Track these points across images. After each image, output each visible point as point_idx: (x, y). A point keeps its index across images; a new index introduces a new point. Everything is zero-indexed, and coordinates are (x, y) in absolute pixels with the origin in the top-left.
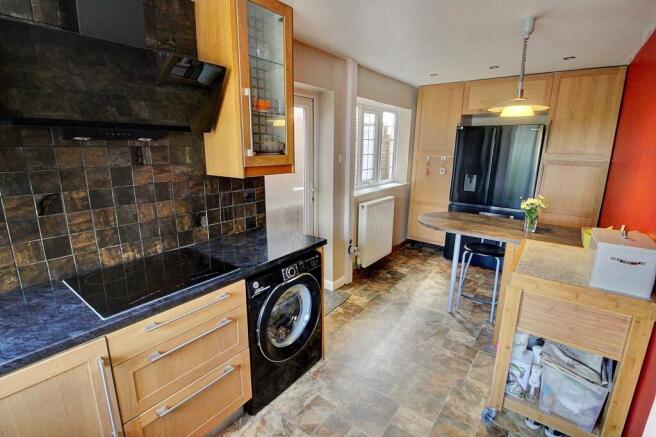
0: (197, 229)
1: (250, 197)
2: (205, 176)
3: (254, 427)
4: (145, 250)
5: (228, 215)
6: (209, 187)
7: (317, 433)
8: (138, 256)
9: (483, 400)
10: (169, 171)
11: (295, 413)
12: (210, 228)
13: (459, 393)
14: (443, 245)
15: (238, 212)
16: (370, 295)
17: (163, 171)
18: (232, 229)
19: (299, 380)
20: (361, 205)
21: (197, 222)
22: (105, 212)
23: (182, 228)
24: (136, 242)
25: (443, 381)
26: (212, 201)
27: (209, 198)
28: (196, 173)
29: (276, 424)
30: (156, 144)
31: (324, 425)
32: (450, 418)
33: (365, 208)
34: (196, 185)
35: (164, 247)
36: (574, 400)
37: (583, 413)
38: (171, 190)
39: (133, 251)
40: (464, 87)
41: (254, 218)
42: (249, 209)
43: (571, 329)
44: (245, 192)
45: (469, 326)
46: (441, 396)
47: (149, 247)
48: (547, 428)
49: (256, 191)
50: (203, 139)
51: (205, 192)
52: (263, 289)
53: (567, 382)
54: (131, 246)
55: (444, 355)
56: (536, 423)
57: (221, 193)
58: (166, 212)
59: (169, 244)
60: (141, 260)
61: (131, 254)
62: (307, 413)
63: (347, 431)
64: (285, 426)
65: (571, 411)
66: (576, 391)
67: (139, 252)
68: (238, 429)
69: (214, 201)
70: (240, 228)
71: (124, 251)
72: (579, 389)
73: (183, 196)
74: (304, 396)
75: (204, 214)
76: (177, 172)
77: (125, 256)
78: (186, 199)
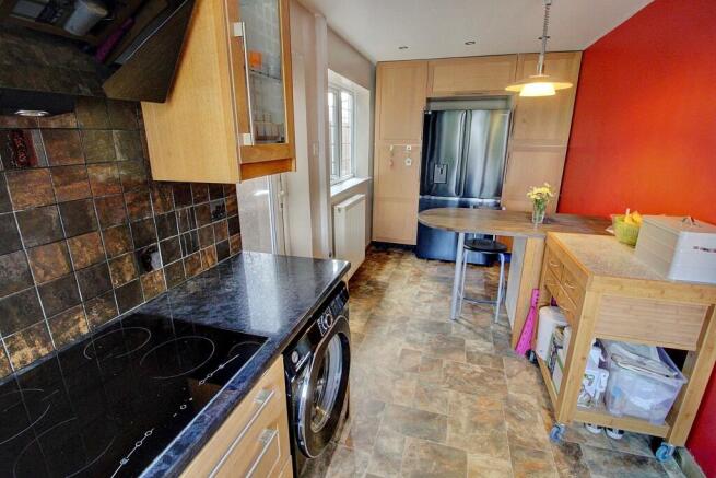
0: (147, 276)
1: (220, 211)
2: (149, 183)
4: (55, 336)
5: (191, 246)
6: (158, 200)
8: (43, 351)
9: (538, 415)
10: (85, 178)
12: (168, 270)
13: (513, 415)
14: (415, 243)
15: (205, 237)
17: (73, 178)
18: (199, 265)
20: (336, 208)
21: (145, 264)
23: (122, 280)
24: (35, 326)
25: (491, 404)
26: (166, 225)
27: (161, 219)
28: (135, 178)
30: (53, 124)
32: (522, 449)
33: (343, 211)
34: (139, 199)
35: (93, 322)
36: (647, 396)
37: (654, 408)
38: (94, 212)
39: (32, 344)
40: (428, 66)
41: (227, 242)
42: (219, 230)
43: (649, 327)
44: (212, 204)
45: (479, 331)
46: (499, 425)
47: (65, 328)
48: (611, 430)
49: (227, 202)
50: (141, 117)
51: (153, 212)
52: (304, 360)
53: (641, 381)
54: (25, 335)
55: (475, 372)
56: (599, 427)
57: (179, 210)
58: (88, 257)
59: (101, 313)
61: (28, 352)
65: (641, 408)
66: (649, 387)
67: (45, 343)
69: (168, 224)
70: (209, 261)
71: (13, 350)
72: (652, 386)
73: (118, 223)
75: (154, 249)
76: (101, 178)
77: (15, 359)
78: (123, 228)
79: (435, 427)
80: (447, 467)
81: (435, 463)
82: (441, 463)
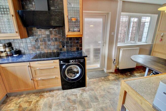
1: (78, 43)
3: (61, 92)
5: (71, 46)
6: (66, 39)
7: (69, 101)
11: (70, 94)
12: (67, 49)
15: (74, 46)
16: (116, 78)
17: (56, 35)
18: (72, 50)
19: (77, 89)
20: (121, 49)
21: (63, 47)
22: (45, 43)
23: (60, 48)
26: (67, 43)
29: (64, 94)
30: (55, 30)
31: (72, 100)
34: (63, 39)
38: (58, 39)
41: (79, 48)
42: (77, 46)
44: (76, 41)
47: (53, 50)
49: (80, 41)
51: (65, 41)
52: (63, 63)
57: (70, 41)
58: (57, 44)
59: (57, 50)
60: (52, 52)
62: (72, 96)
63: (74, 104)
64: (65, 95)
68: (59, 91)
70: (74, 50)
71: (49, 50)
73: (60, 41)
74: (75, 92)
75: (65, 45)
76: (59, 36)
78: (61, 42)
79: (94, 100)
80: (86, 105)
81: (85, 103)
82: (86, 104)
